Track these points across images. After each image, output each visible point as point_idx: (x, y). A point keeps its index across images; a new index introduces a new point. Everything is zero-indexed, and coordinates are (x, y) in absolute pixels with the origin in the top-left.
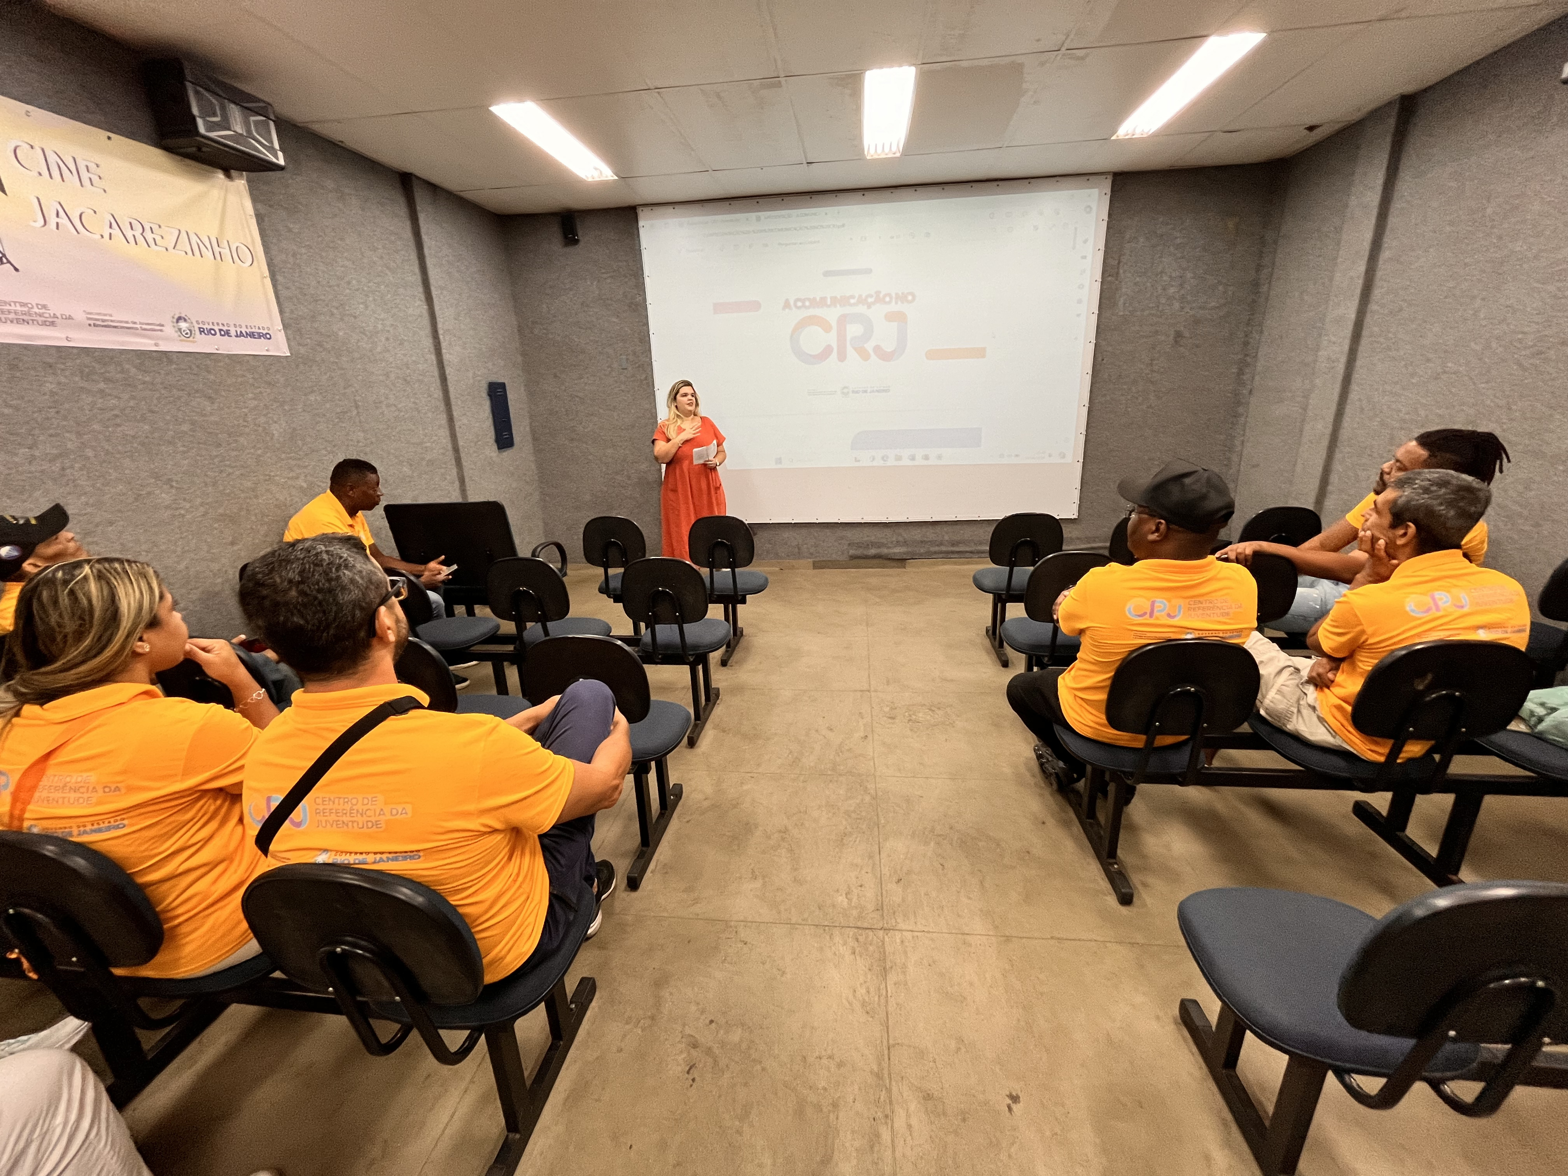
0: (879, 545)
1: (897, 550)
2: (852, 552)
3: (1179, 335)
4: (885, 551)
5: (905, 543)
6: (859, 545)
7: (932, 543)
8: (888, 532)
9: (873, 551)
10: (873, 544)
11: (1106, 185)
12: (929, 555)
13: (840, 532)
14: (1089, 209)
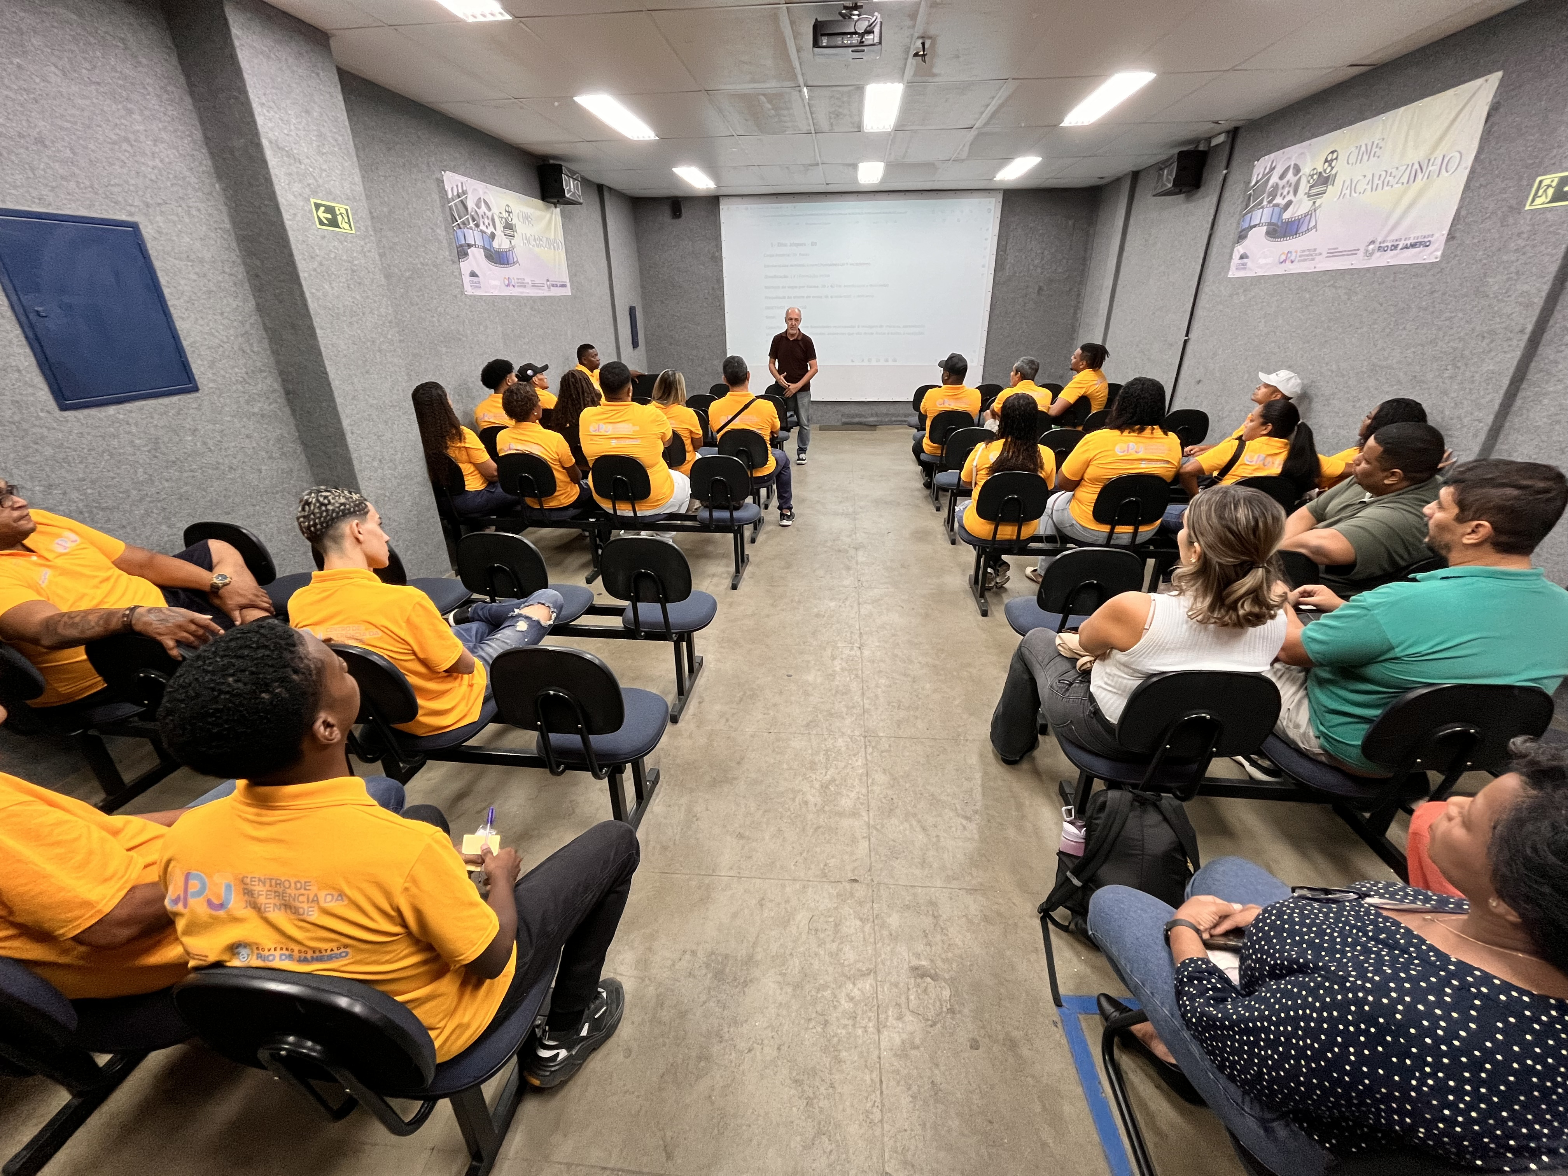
0: (861, 416)
1: (871, 419)
2: (844, 420)
3: (1040, 289)
4: (863, 420)
5: (877, 415)
6: (848, 416)
7: (893, 415)
8: (866, 407)
9: (857, 420)
10: (857, 415)
11: (1000, 197)
12: (891, 423)
13: (838, 408)
14: (989, 210)
